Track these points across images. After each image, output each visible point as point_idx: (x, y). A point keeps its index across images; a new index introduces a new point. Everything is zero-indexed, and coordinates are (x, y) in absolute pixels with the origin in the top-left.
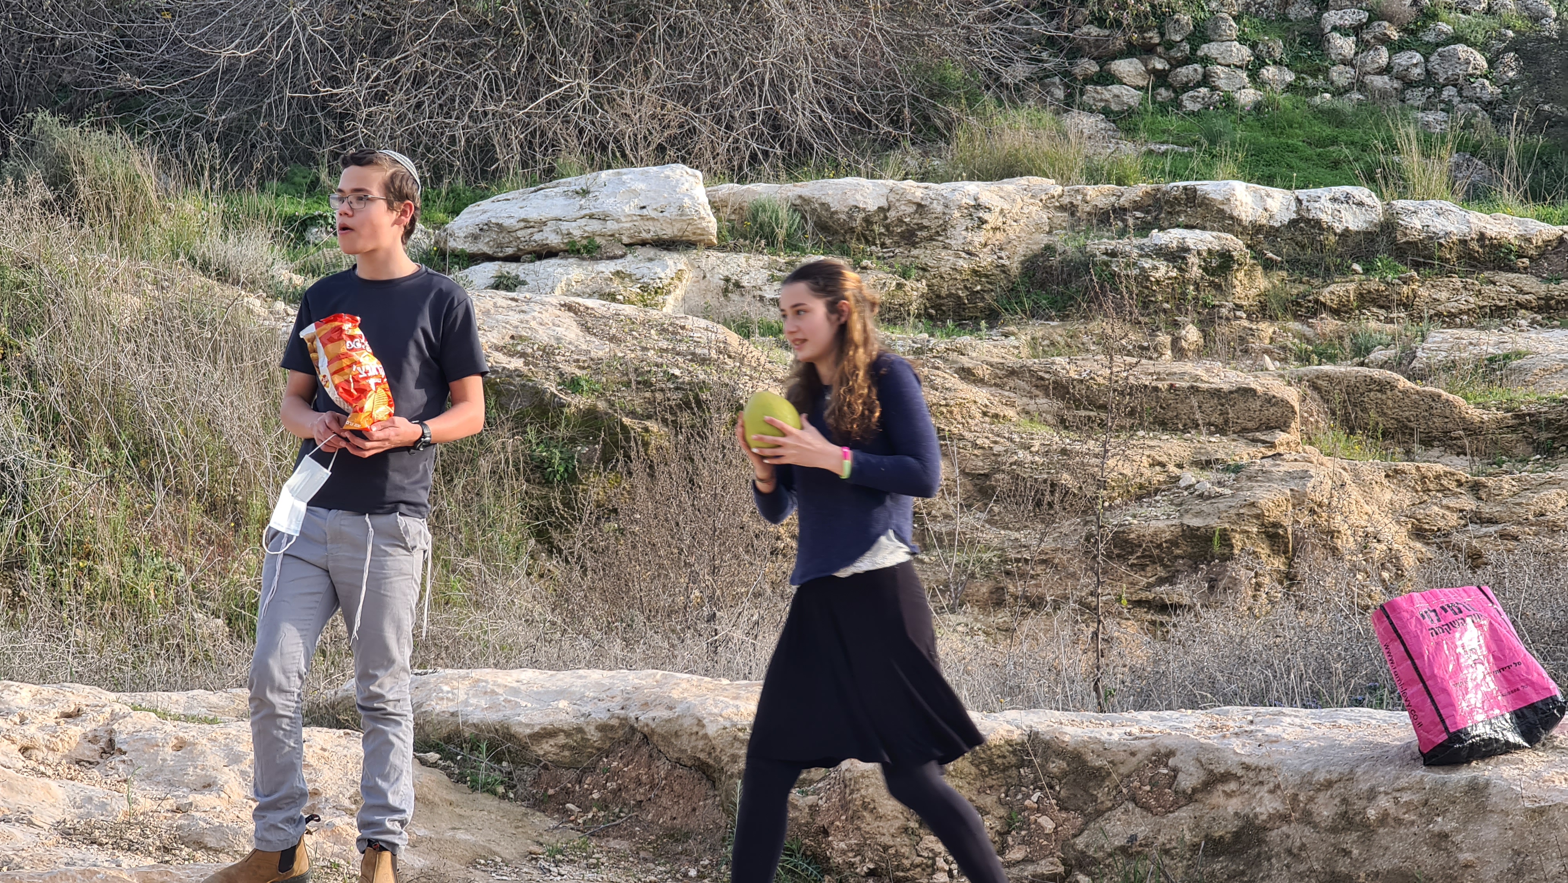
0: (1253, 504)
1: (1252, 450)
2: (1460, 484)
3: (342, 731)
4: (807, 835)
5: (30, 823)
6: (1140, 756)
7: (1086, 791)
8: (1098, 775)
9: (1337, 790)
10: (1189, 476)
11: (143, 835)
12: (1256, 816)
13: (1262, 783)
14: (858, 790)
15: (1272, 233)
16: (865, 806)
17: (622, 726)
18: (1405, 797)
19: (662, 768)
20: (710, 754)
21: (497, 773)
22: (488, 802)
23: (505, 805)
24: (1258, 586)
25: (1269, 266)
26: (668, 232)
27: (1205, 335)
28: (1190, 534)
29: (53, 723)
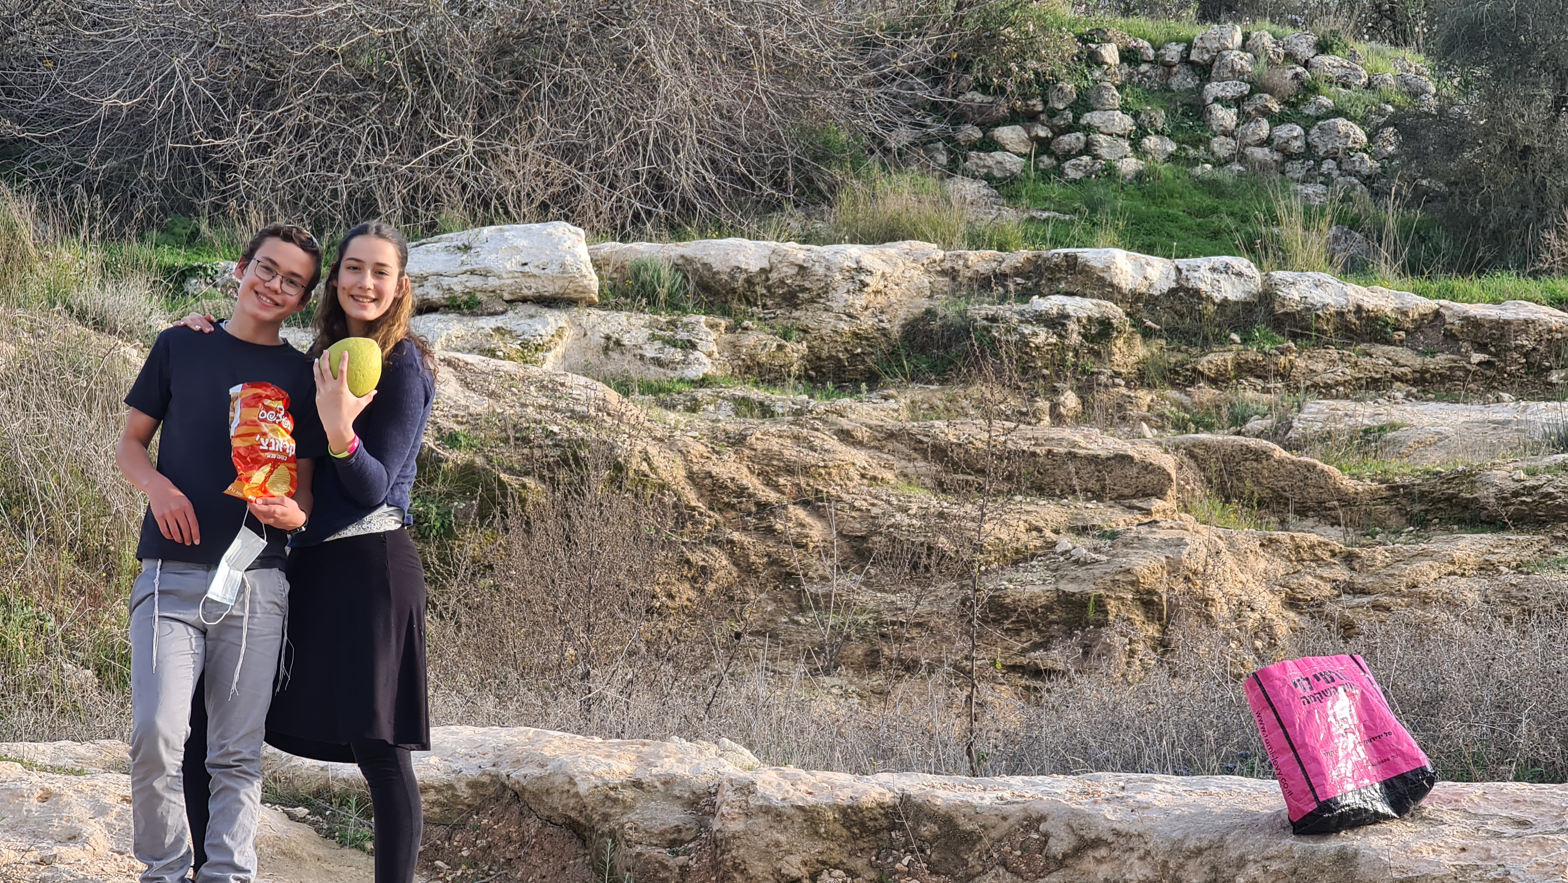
0: (1128, 571)
1: (1128, 517)
2: (1334, 554)
6: (1011, 821)
7: (957, 855)
8: (969, 839)
9: (1207, 857)
10: (1065, 542)
13: (1132, 849)
14: (729, 851)
15: (1151, 302)
16: (736, 867)
17: (493, 782)
18: (1274, 866)
19: (533, 826)
20: (581, 812)
21: (367, 828)
22: (357, 858)
24: (1132, 653)
25: (1148, 334)
26: (550, 289)
27: (1084, 401)
28: (1065, 600)
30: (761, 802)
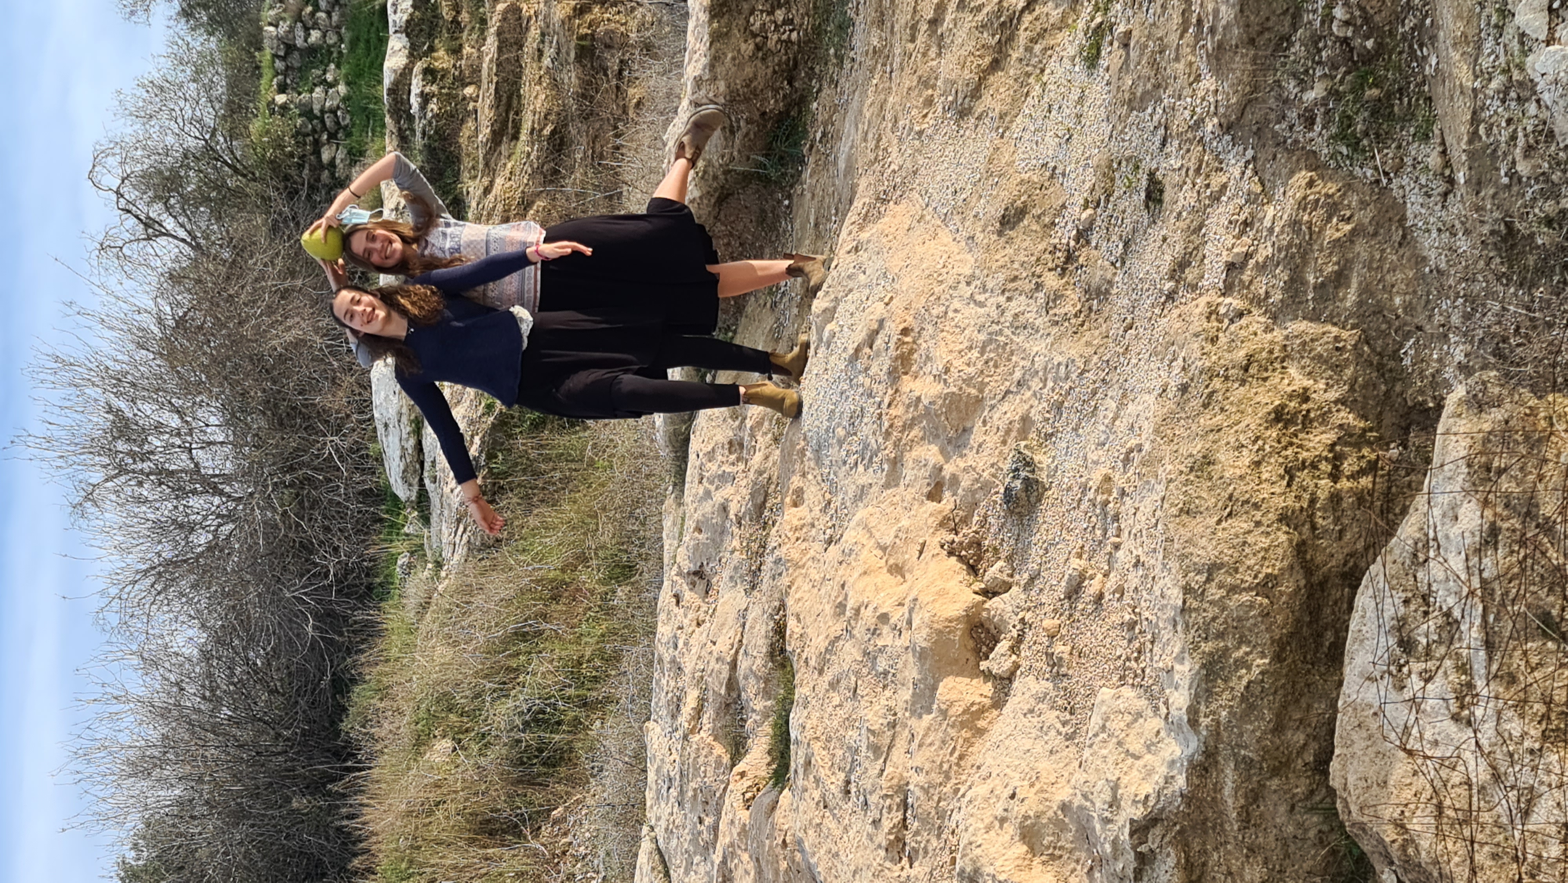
0: (563, 22)
1: (533, 28)
3: (692, 436)
4: (765, 126)
5: (746, 610)
10: (547, 62)
11: (755, 541)
14: (737, 91)
15: (413, 47)
16: (748, 86)
23: (740, 330)
25: (432, 49)
27: (470, 84)
28: (579, 58)
29: (682, 610)
30: (707, 71)
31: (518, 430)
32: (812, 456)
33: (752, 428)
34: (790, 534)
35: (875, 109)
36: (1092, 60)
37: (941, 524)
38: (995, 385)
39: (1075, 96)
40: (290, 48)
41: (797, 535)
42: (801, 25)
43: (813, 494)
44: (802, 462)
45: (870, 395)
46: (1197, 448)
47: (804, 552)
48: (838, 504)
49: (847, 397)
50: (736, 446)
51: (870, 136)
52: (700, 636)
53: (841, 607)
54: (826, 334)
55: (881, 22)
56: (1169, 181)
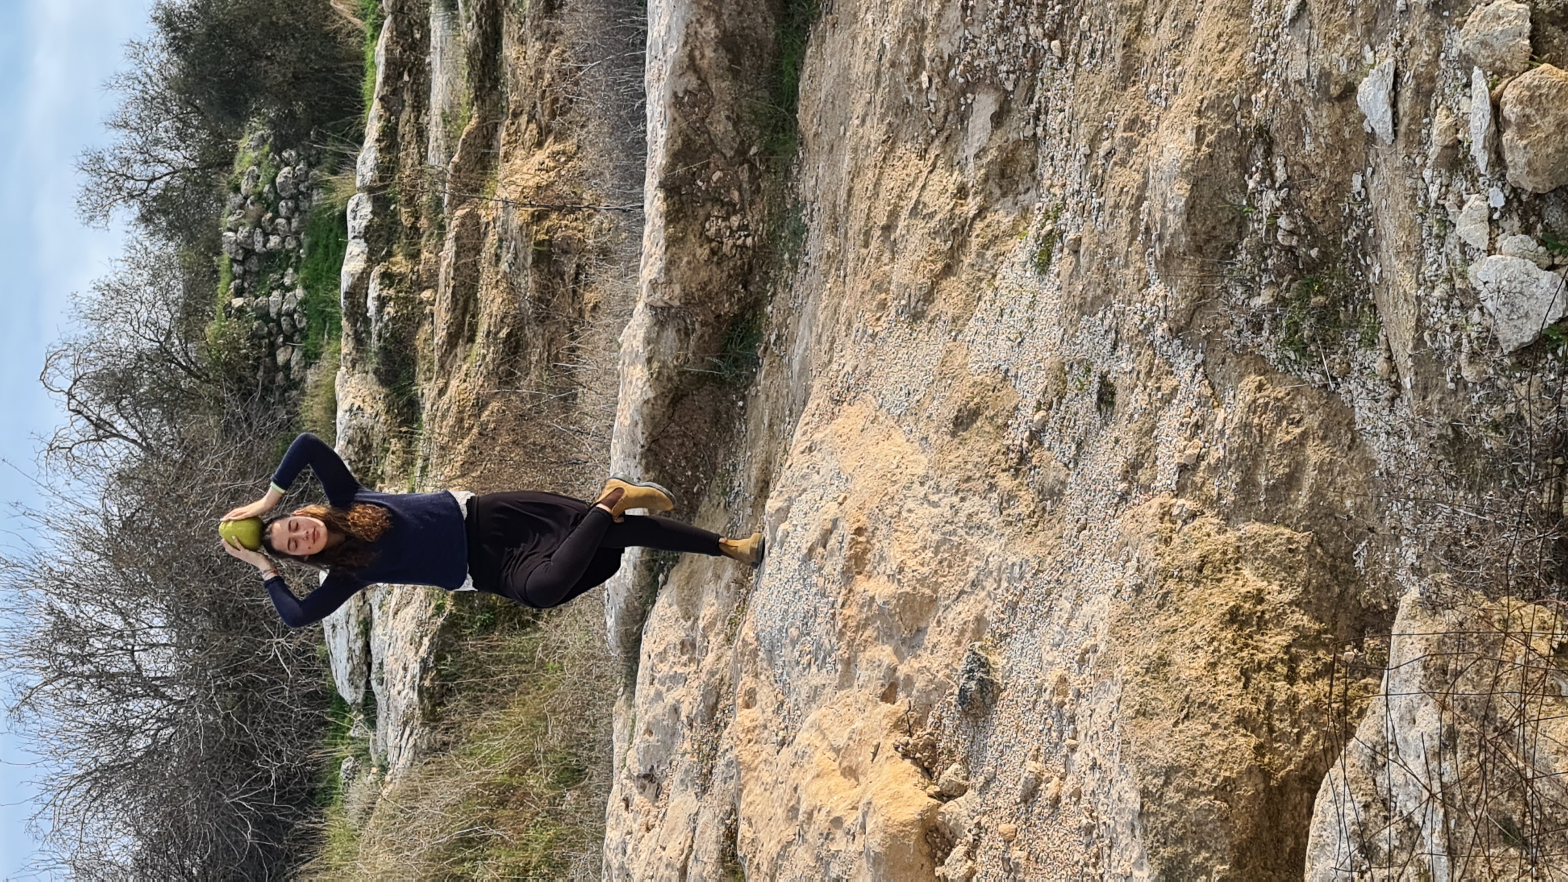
2: (513, 124)
3: (644, 637)
5: (697, 814)
6: (676, 116)
11: (706, 743)
12: (716, 37)
13: (696, 33)
14: (692, 294)
17: (646, 457)
20: (666, 396)
29: (631, 815)
30: (662, 274)
31: (468, 631)
32: (764, 656)
33: (704, 629)
34: (742, 736)
35: (829, 312)
36: (1043, 265)
37: (896, 726)
38: (950, 585)
39: (1026, 300)
40: (249, 253)
41: (749, 736)
42: (756, 231)
43: (765, 695)
44: (755, 662)
45: (823, 595)
46: (1153, 648)
47: (756, 755)
48: (791, 705)
49: (801, 597)
50: (688, 646)
51: (824, 338)
52: (649, 841)
53: (793, 811)
54: (779, 534)
55: (835, 229)
56: (1121, 383)
